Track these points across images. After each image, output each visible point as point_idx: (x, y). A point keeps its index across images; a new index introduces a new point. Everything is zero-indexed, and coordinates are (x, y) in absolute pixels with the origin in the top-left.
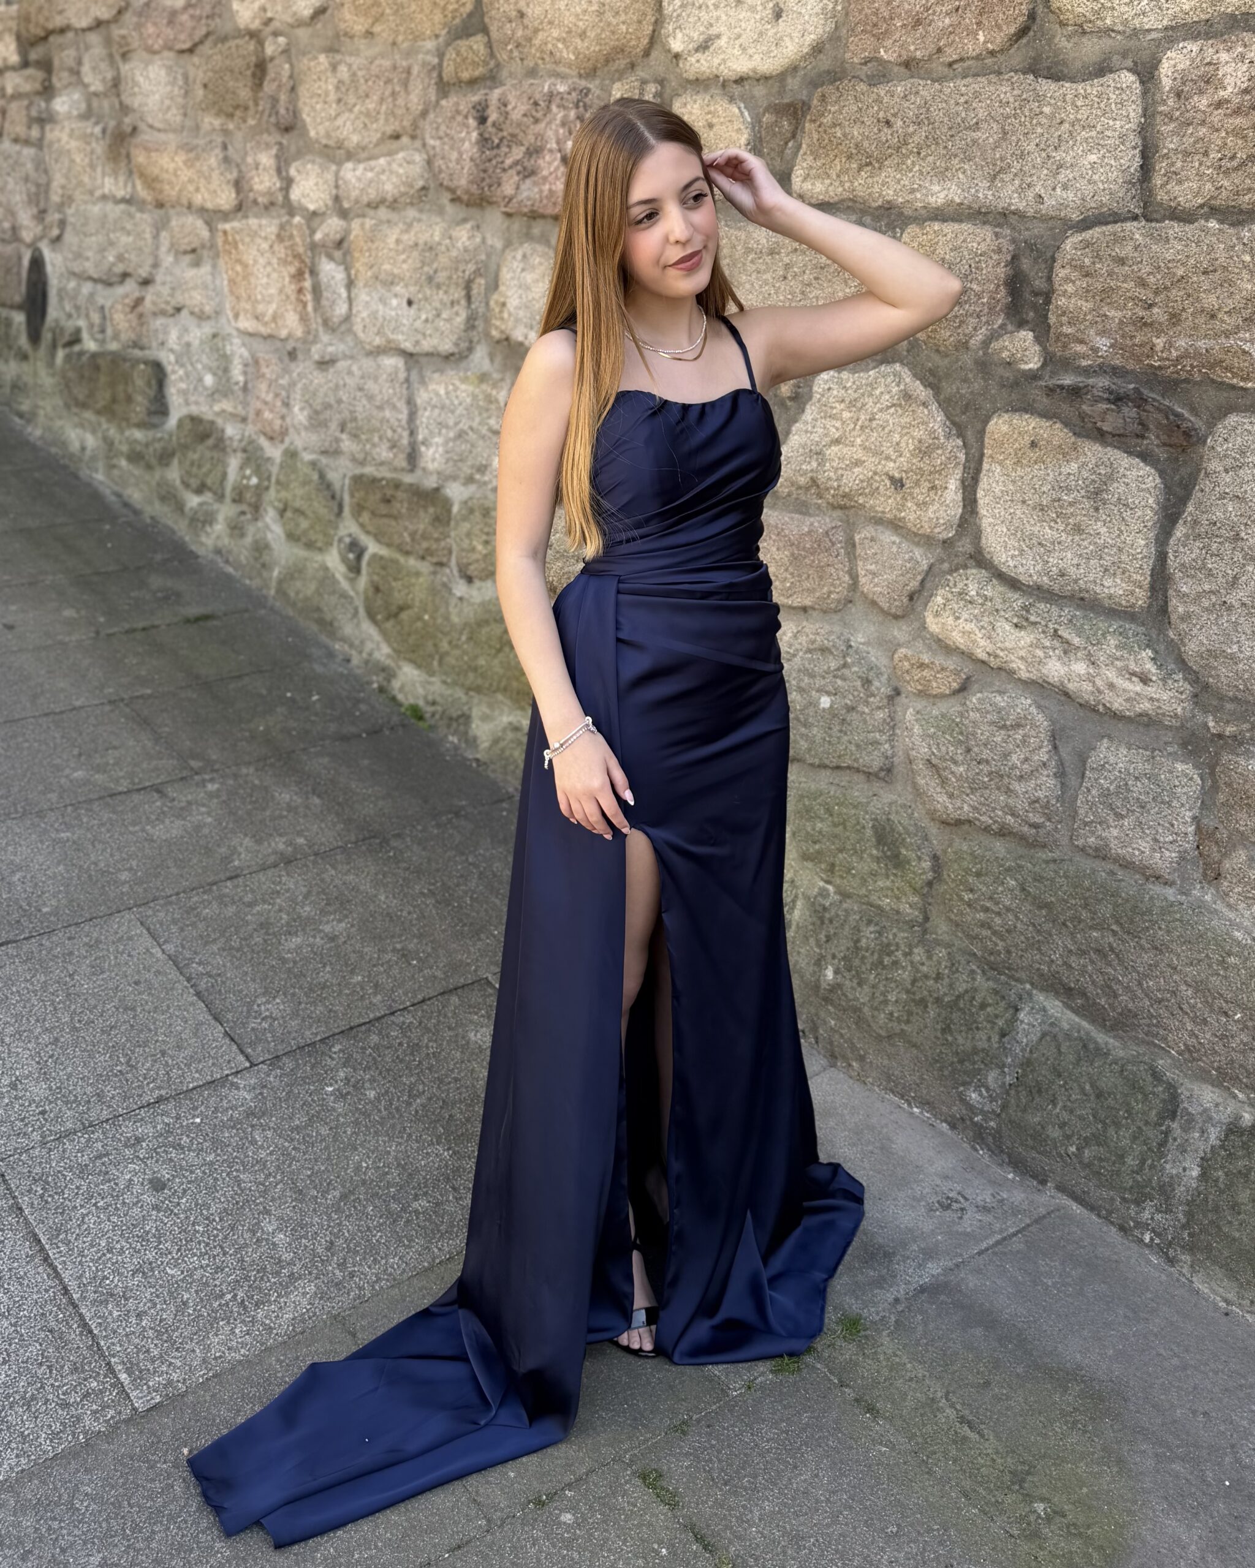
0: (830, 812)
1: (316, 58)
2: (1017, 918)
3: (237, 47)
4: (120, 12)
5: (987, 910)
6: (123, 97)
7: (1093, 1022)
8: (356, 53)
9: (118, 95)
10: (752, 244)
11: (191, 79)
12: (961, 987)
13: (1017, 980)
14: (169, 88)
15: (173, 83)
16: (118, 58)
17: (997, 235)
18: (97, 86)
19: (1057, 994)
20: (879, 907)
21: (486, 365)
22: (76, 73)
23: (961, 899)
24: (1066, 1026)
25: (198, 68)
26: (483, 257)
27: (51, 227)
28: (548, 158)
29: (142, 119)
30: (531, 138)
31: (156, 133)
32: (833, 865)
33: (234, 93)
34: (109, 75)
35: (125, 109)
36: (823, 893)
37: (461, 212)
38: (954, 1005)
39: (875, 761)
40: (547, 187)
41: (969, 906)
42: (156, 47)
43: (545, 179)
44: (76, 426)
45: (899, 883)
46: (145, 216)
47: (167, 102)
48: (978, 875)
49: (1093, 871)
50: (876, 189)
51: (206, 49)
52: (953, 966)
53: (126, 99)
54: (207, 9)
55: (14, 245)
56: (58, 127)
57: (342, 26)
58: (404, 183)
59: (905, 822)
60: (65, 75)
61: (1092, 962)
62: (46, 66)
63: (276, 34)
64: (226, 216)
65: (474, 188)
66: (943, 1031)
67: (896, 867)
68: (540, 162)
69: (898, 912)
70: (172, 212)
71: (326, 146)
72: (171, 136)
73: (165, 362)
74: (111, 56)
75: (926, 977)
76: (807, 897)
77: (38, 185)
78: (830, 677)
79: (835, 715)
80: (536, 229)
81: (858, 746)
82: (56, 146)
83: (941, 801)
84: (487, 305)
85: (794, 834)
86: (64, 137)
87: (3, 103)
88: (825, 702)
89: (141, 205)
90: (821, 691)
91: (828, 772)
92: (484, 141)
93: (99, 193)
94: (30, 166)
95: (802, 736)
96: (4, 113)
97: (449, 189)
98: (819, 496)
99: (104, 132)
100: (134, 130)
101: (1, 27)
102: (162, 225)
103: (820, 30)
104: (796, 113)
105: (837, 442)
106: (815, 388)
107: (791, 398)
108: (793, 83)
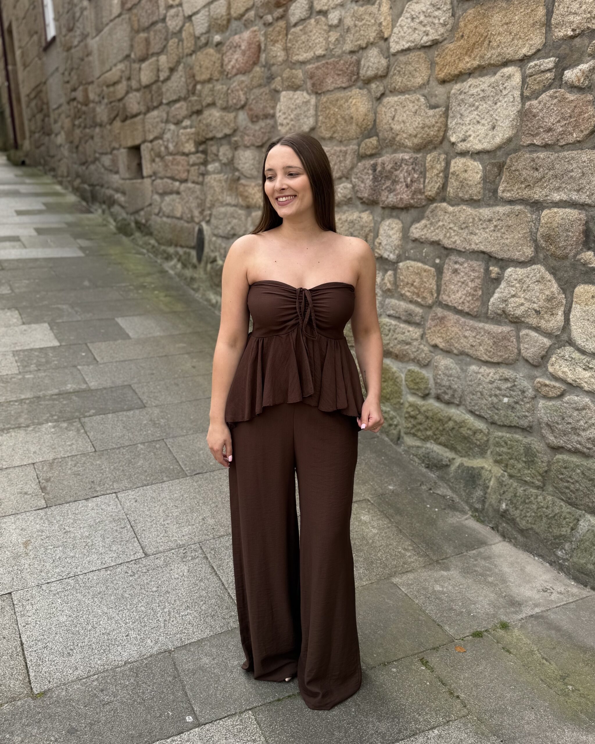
0: (506, 444)
2: (580, 485)
4: (234, 131)
5: (568, 482)
9: (233, 164)
13: (580, 509)
14: (253, 161)
15: (254, 159)
16: (234, 149)
17: (580, 213)
18: (225, 160)
22: (217, 155)
23: (558, 478)
26: (373, 225)
27: (206, 216)
28: (400, 185)
30: (394, 177)
31: (247, 179)
32: (507, 464)
34: (230, 156)
36: (503, 476)
37: (365, 207)
39: (525, 423)
40: (399, 197)
41: (562, 480)
43: (399, 193)
45: (533, 471)
47: (252, 167)
48: (565, 468)
52: (554, 503)
53: (236, 165)
54: (269, 130)
56: (209, 177)
57: (321, 135)
58: (343, 196)
59: (537, 447)
60: (212, 156)
62: (205, 152)
65: (370, 198)
67: (532, 465)
68: (398, 187)
69: (533, 483)
74: (231, 149)
76: (496, 477)
77: (201, 200)
78: (508, 390)
79: (510, 405)
80: (394, 214)
81: (518, 417)
82: (208, 185)
83: (551, 438)
84: (374, 243)
85: (492, 452)
86: (212, 181)
87: (188, 167)
88: (506, 400)
89: (242, 207)
90: (505, 396)
91: (506, 428)
92: (375, 179)
93: (224, 203)
94: (198, 193)
95: (496, 414)
96: (188, 171)
97: (361, 199)
98: (506, 318)
99: (227, 178)
100: (239, 179)
101: (187, 137)
102: (249, 215)
103: (510, 133)
104: (500, 165)
105: (514, 296)
106: (505, 275)
107: (495, 279)
108: (499, 154)
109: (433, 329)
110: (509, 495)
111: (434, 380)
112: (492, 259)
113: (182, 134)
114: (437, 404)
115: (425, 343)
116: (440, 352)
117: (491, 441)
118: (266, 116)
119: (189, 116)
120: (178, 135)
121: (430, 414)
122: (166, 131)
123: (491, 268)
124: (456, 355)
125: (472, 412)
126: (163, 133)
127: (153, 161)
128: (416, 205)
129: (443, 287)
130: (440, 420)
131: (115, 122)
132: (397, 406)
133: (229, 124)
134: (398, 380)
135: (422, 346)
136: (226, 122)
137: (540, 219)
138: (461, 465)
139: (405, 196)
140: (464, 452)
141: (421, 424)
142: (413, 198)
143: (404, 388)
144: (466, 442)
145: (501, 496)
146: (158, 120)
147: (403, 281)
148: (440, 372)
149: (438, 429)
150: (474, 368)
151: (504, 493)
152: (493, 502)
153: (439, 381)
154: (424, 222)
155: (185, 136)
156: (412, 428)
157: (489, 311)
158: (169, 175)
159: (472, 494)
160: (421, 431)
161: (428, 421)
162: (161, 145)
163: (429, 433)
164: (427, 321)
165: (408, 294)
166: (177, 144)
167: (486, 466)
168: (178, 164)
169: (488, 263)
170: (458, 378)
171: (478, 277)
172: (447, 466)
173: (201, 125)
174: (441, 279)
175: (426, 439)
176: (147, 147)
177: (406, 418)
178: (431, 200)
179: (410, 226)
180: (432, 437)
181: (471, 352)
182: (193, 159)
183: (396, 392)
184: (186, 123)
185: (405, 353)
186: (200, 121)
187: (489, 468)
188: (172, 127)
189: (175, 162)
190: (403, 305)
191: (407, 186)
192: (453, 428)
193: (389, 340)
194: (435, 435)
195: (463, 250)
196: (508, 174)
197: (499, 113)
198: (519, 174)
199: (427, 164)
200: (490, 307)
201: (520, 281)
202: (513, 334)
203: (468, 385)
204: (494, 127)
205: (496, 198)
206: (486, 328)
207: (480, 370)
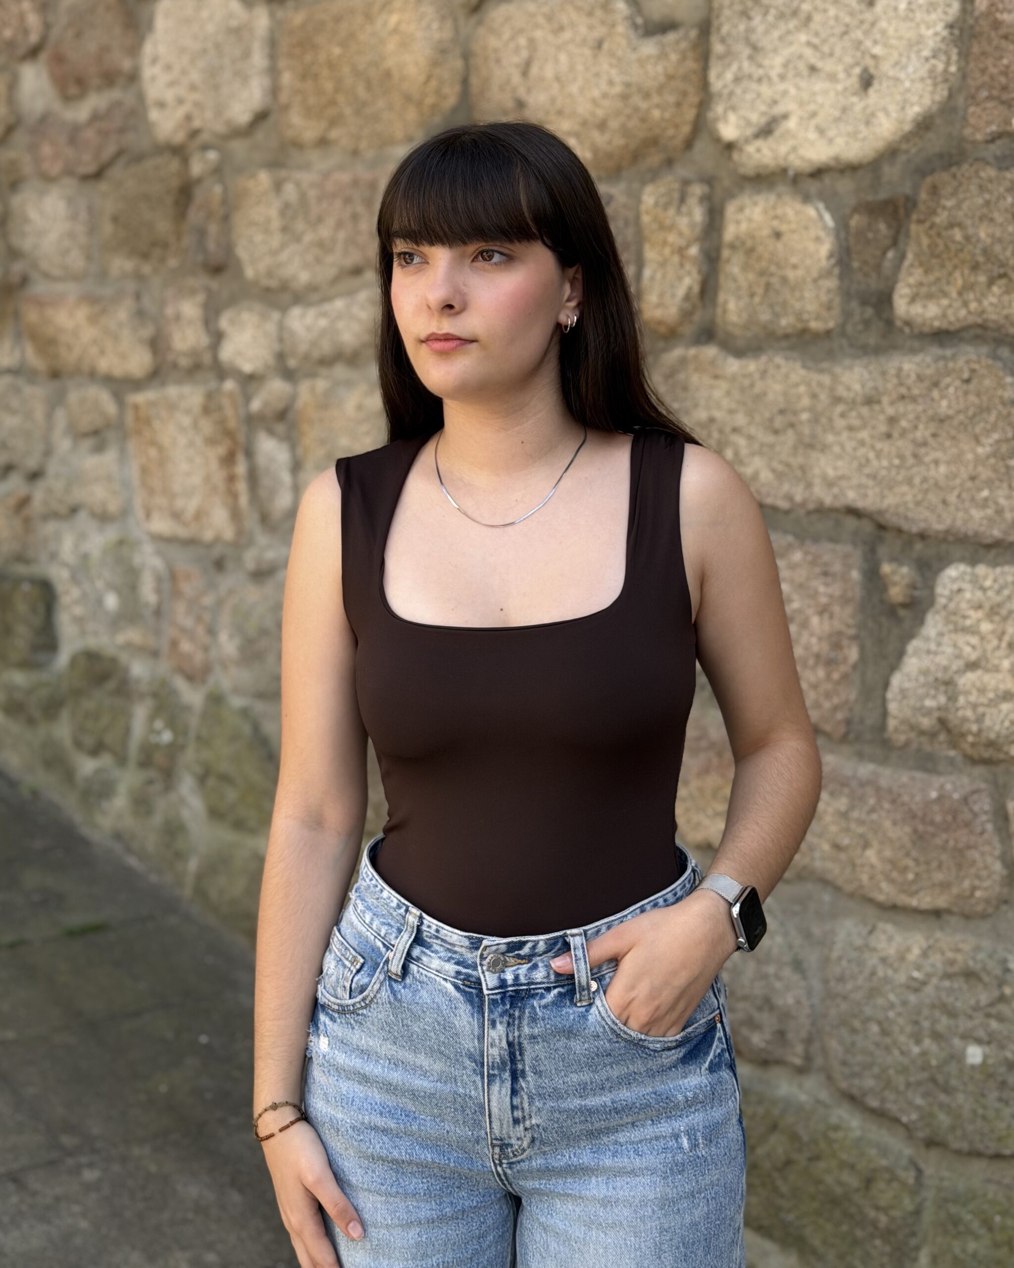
1: (253, 176)
3: (156, 168)
8: (306, 167)
10: (841, 391)
11: (96, 214)
14: (69, 224)
25: (106, 198)
29: (34, 266)
31: (52, 283)
33: (150, 226)
35: (13, 254)
42: (54, 172)
46: (37, 390)
47: (67, 242)
51: (116, 172)
54: (119, 121)
57: (290, 134)
63: (205, 147)
64: (137, 384)
70: (69, 382)
71: (268, 290)
72: (71, 286)
73: (56, 580)
78: (978, 1017)
79: (991, 1076)
88: (975, 1054)
89: (31, 376)
90: (968, 1037)
91: (983, 1163)
98: (955, 746)
102: (56, 401)
103: (927, 101)
104: (895, 211)
105: (972, 666)
106: (939, 590)
107: (904, 606)
108: (891, 172)
112: (888, 535)
118: (110, 78)
123: (886, 568)
125: (852, 1099)
150: (850, 929)
157: (891, 723)
169: (873, 551)
171: (845, 600)
196: (925, 241)
197: (883, 32)
198: (967, 238)
199: (646, 219)
200: (892, 707)
201: (993, 612)
202: (983, 804)
203: (830, 996)
204: (867, 82)
205: (889, 323)
206: (884, 783)
207: (873, 941)
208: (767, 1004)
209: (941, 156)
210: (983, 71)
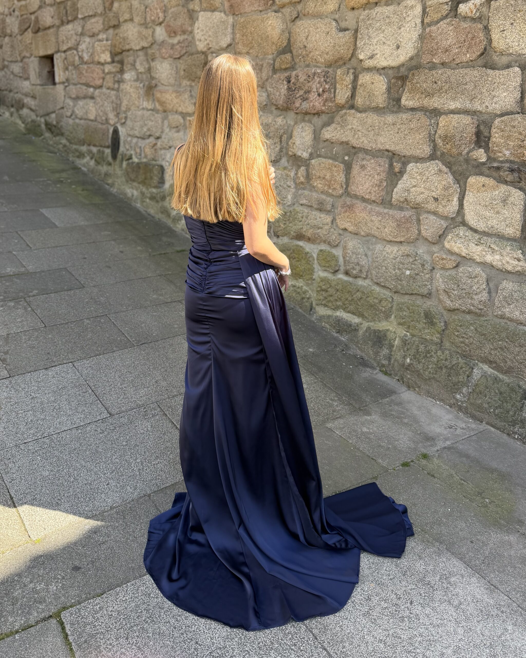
0: (408, 309)
2: (474, 339)
3: (197, 57)
4: (152, 44)
5: (463, 337)
6: (152, 74)
7: (498, 371)
9: (150, 73)
10: (387, 122)
11: (178, 69)
12: (454, 363)
13: (474, 360)
14: (170, 71)
15: (172, 69)
16: (150, 60)
17: (472, 118)
18: (141, 69)
19: (486, 363)
20: (425, 339)
21: (286, 164)
22: (133, 65)
23: (454, 334)
24: (489, 373)
25: (182, 65)
26: (286, 128)
27: (122, 119)
28: (313, 94)
29: (159, 82)
30: (307, 88)
31: (164, 87)
32: (409, 326)
33: (196, 73)
34: (147, 66)
35: (152, 78)
36: (406, 335)
37: (279, 112)
38: (451, 368)
39: (425, 291)
40: (312, 104)
41: (457, 336)
42: (166, 57)
43: (311, 101)
44: (130, 188)
45: (432, 330)
46: (159, 115)
47: (169, 76)
48: (461, 326)
49: (500, 323)
50: (431, 103)
51: (185, 57)
52: (451, 356)
54: (186, 44)
55: (106, 125)
56: (125, 84)
57: (238, 50)
59: (435, 311)
60: (129, 66)
61: (499, 352)
62: (121, 62)
63: (212, 53)
64: (190, 115)
65: (285, 105)
66: (448, 376)
67: (432, 325)
68: (310, 95)
69: (432, 340)
70: (169, 114)
72: (170, 88)
73: (164, 165)
74: (147, 60)
75: (442, 360)
76: (400, 337)
77: (117, 104)
78: (410, 265)
79: (411, 277)
80: (307, 118)
81: (419, 286)
82: (124, 91)
83: (448, 303)
84: (287, 144)
85: (395, 317)
86: (128, 88)
87: (103, 75)
88: (408, 272)
89: (157, 111)
90: (407, 269)
91: (408, 296)
92: (289, 89)
93: (141, 107)
94: (114, 98)
95: (399, 284)
96: (104, 79)
97: (275, 105)
98: (408, 205)
99: (144, 86)
100: (156, 85)
101: (103, 48)
102: (165, 118)
103: (412, 53)
104: (403, 79)
105: (415, 186)
106: (407, 169)
107: (398, 172)
108: (402, 69)
109: (342, 215)
110: (413, 352)
111: (344, 258)
112: (396, 156)
113: (98, 45)
114: (346, 278)
115: (335, 227)
116: (349, 234)
117: (394, 308)
118: (184, 32)
119: (106, 30)
120: (93, 46)
121: (340, 287)
122: (81, 42)
123: (395, 164)
124: (364, 236)
125: (377, 284)
126: (78, 44)
127: (67, 69)
128: (327, 111)
129: (351, 181)
130: (349, 292)
131: (26, 33)
132: (310, 282)
133: (146, 38)
134: (311, 259)
135: (332, 230)
136: (144, 36)
137: (438, 123)
138: (369, 328)
139: (317, 104)
140: (370, 318)
141: (331, 296)
142: (324, 105)
143: (316, 266)
144: (372, 309)
145: (404, 352)
146: (72, 32)
147: (315, 175)
148: (349, 251)
149: (347, 299)
150: (379, 247)
151: (408, 349)
152: (398, 358)
153: (348, 258)
154: (334, 125)
155: (101, 47)
156: (323, 300)
157: (393, 200)
158: (84, 82)
159: (379, 352)
160: (332, 302)
161: (339, 293)
162: (75, 55)
163: (339, 303)
164: (337, 209)
165: (320, 186)
166: (91, 55)
167: (391, 329)
168: (93, 72)
169: (391, 160)
170: (366, 255)
171: (384, 171)
172: (356, 330)
173: (118, 38)
174: (350, 173)
175: (336, 308)
176: (61, 57)
177: (318, 291)
178: (342, 107)
179: (322, 129)
180: (342, 306)
181: (376, 234)
182: (107, 68)
183: (309, 269)
184: (102, 36)
185: (317, 236)
186: (117, 34)
187: (393, 331)
188: (87, 40)
189: (89, 70)
190: (315, 195)
191: (319, 95)
192: (361, 298)
193: (303, 225)
194: (344, 304)
195: (370, 149)
196: (410, 86)
197: (403, 36)
198: (421, 86)
199: (338, 77)
200: (394, 196)
201: (421, 174)
202: (414, 218)
203: (374, 261)
204: (398, 47)
205: (400, 106)
206: (390, 213)
207: (385, 249)
208: (358, 264)
209: (415, 66)
210: (427, 47)
